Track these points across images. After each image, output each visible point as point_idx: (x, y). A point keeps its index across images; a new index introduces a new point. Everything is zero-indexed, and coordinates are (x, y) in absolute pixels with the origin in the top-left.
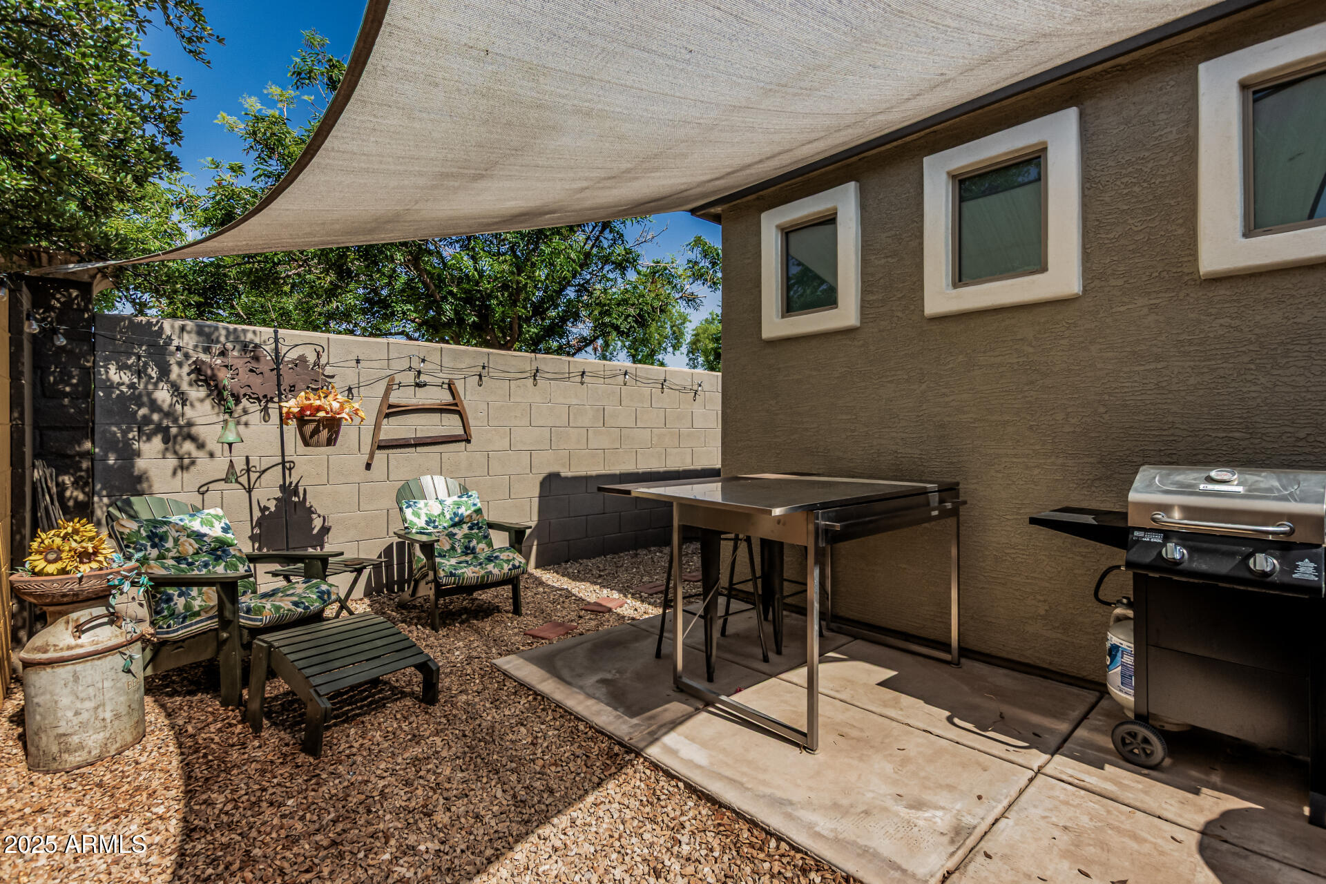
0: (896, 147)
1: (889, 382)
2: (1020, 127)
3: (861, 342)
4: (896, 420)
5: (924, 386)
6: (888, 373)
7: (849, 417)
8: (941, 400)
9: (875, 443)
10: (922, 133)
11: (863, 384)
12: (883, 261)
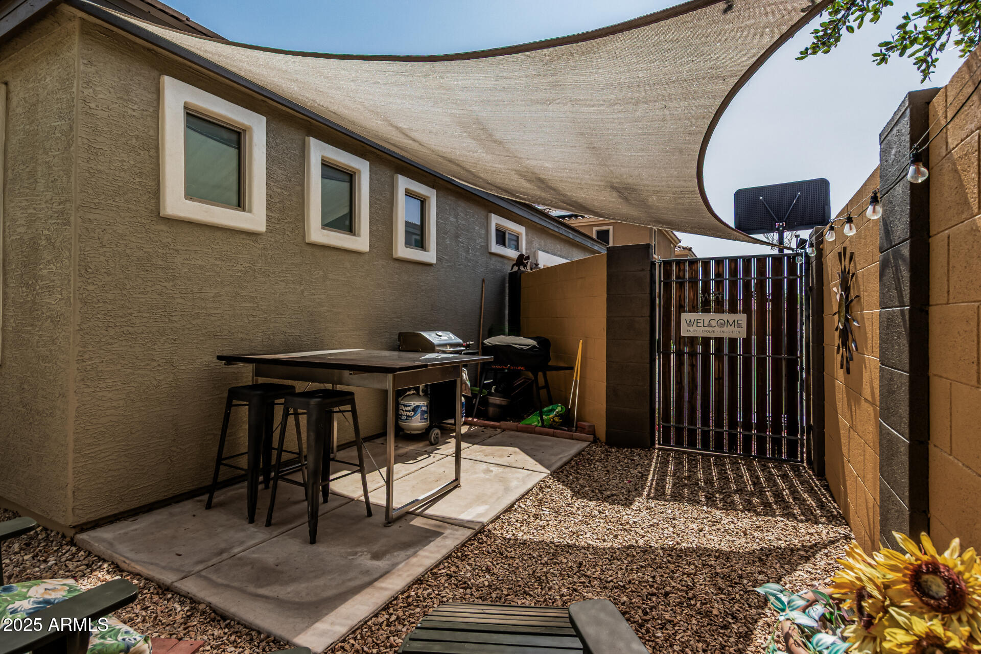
0: (288, 112)
1: (281, 281)
2: (350, 154)
3: (262, 246)
4: (286, 309)
5: (302, 287)
6: (281, 274)
7: (252, 305)
8: (312, 297)
9: (271, 326)
10: (305, 117)
11: (264, 279)
12: (279, 190)
